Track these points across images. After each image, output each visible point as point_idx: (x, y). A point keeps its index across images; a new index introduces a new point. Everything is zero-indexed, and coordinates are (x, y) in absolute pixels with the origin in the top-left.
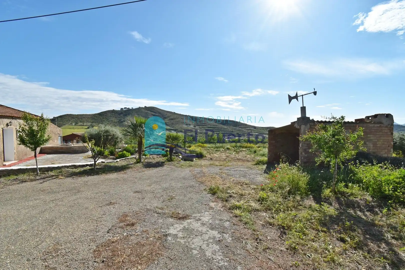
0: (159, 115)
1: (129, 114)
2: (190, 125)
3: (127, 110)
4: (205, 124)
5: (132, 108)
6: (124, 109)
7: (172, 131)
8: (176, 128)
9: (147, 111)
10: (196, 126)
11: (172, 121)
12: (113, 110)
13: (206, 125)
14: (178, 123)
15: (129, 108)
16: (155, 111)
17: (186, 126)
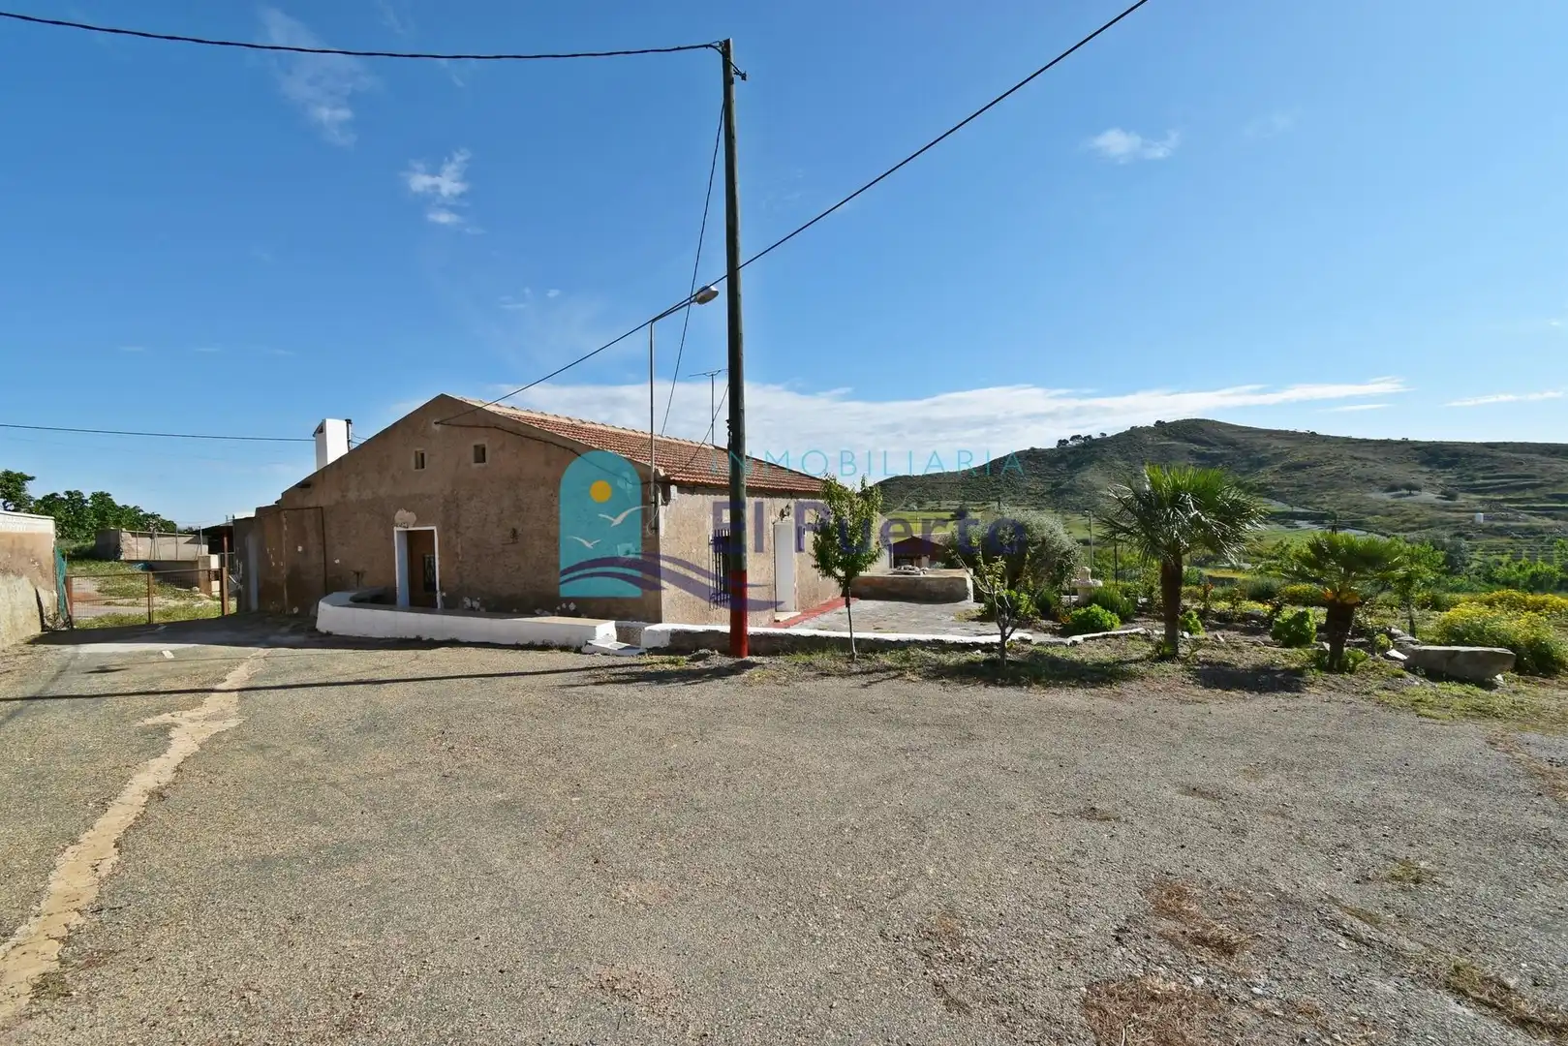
0: (1226, 451)
1: (1090, 462)
2: (1411, 487)
3: (1084, 446)
4: (1533, 477)
5: (1103, 434)
6: (1070, 442)
7: (1298, 522)
8: (1325, 506)
9: (1169, 440)
10: (1461, 495)
11: (1298, 474)
12: (1033, 449)
13: (1540, 485)
14: (1336, 481)
15: (1089, 437)
16: (1206, 438)
17: (1387, 497)
